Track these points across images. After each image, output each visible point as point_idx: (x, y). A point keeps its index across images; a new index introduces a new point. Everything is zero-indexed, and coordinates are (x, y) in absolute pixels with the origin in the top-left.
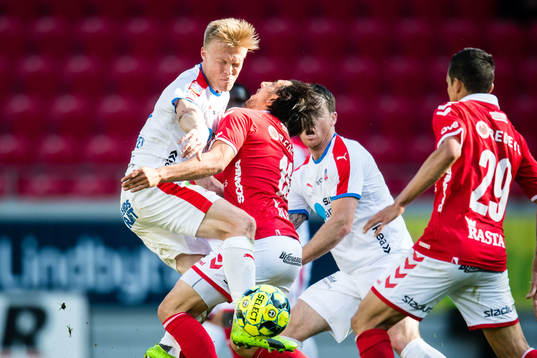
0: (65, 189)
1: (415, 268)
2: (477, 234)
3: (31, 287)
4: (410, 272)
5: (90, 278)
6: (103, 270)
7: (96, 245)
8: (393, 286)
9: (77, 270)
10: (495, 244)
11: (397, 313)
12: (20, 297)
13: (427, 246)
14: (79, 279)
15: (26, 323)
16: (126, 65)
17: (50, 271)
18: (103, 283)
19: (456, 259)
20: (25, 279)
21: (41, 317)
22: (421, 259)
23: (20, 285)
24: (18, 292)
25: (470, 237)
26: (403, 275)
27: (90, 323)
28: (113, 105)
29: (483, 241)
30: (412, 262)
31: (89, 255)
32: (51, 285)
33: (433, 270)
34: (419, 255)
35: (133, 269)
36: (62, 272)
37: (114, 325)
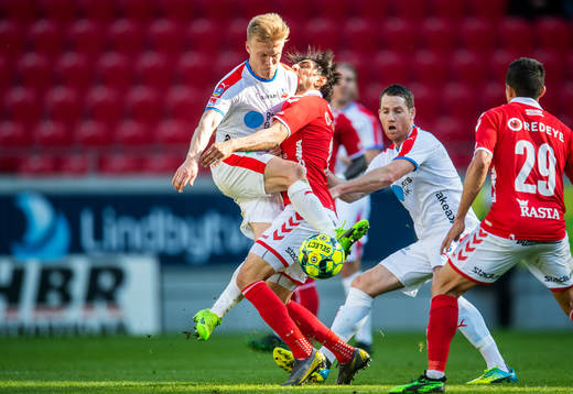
0: (139, 166)
1: (482, 243)
2: (529, 212)
3: (110, 251)
4: (477, 246)
5: (160, 242)
6: (173, 235)
7: (166, 214)
8: (464, 258)
9: (150, 236)
10: (549, 217)
11: (466, 280)
12: (101, 260)
13: (490, 224)
14: (152, 244)
15: (106, 281)
16: (191, 60)
17: (126, 236)
18: (172, 247)
19: (513, 236)
20: (106, 244)
21: (119, 276)
22: (486, 235)
23: (101, 249)
24: (99, 255)
25: (523, 215)
26: (473, 249)
27: (161, 281)
28: (180, 94)
29: (536, 216)
30: (478, 238)
31: (160, 222)
32: (127, 249)
33: (495, 245)
34: (484, 232)
35: (197, 234)
36: (137, 237)
37: (182, 282)
